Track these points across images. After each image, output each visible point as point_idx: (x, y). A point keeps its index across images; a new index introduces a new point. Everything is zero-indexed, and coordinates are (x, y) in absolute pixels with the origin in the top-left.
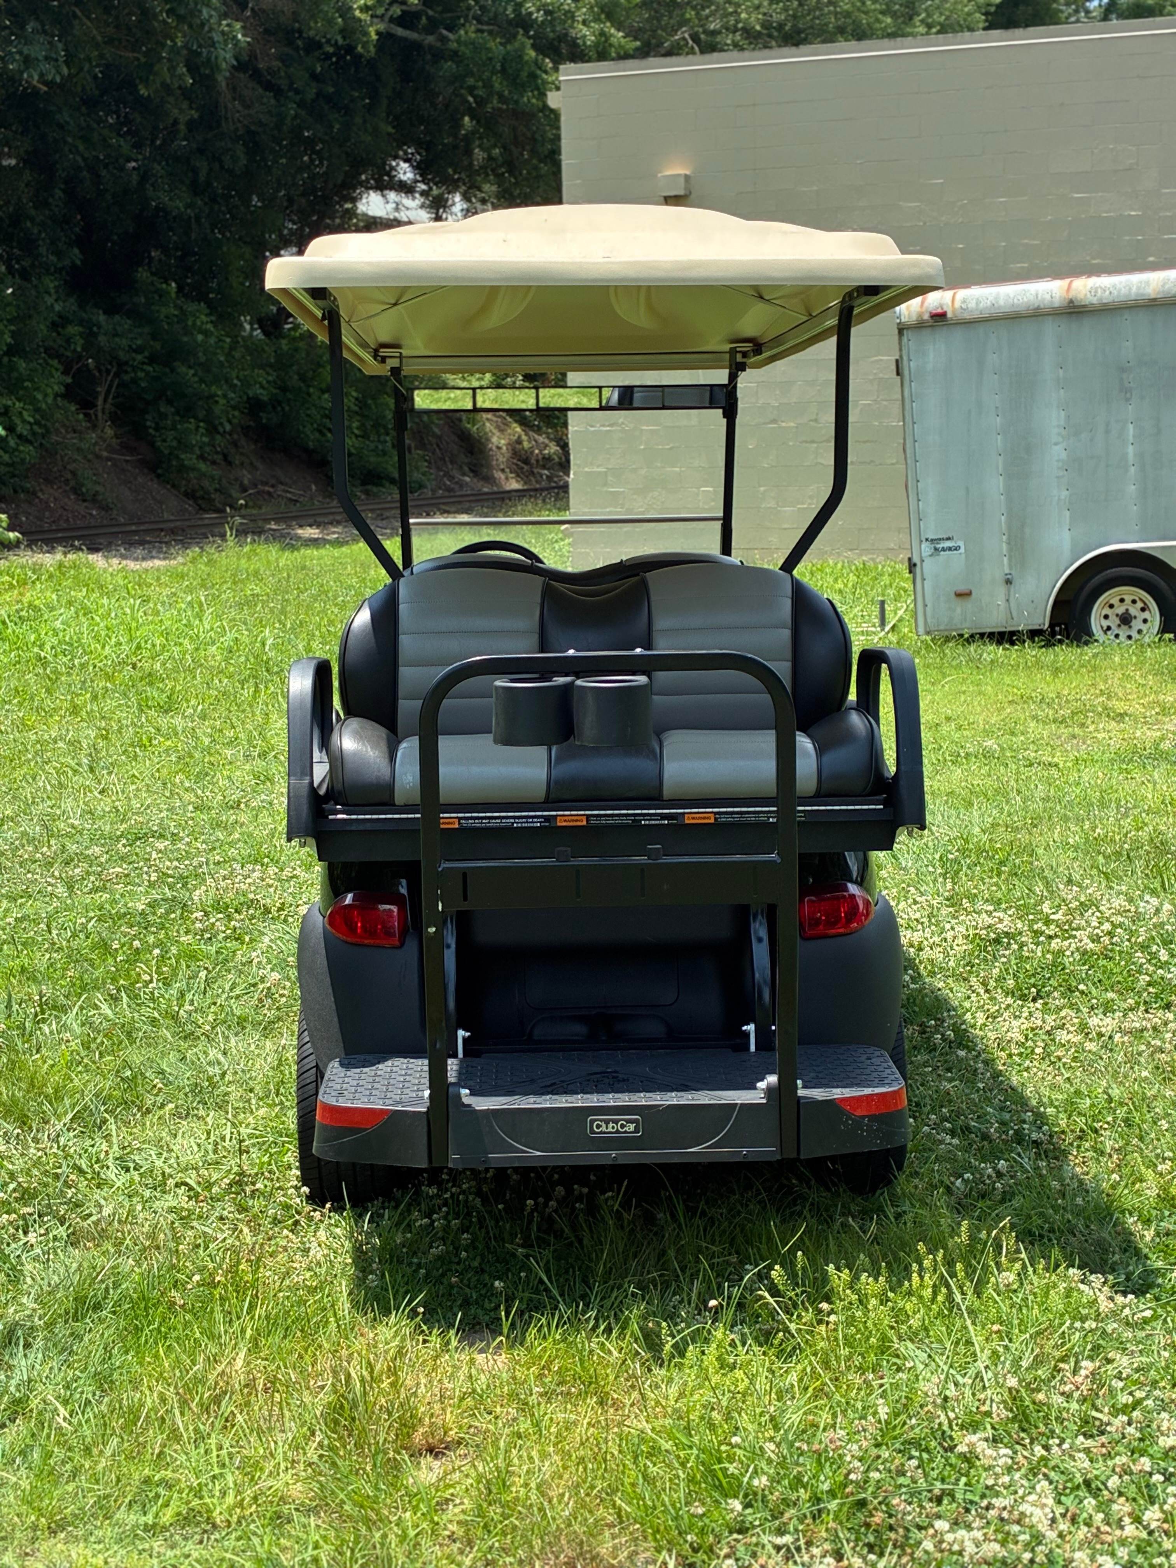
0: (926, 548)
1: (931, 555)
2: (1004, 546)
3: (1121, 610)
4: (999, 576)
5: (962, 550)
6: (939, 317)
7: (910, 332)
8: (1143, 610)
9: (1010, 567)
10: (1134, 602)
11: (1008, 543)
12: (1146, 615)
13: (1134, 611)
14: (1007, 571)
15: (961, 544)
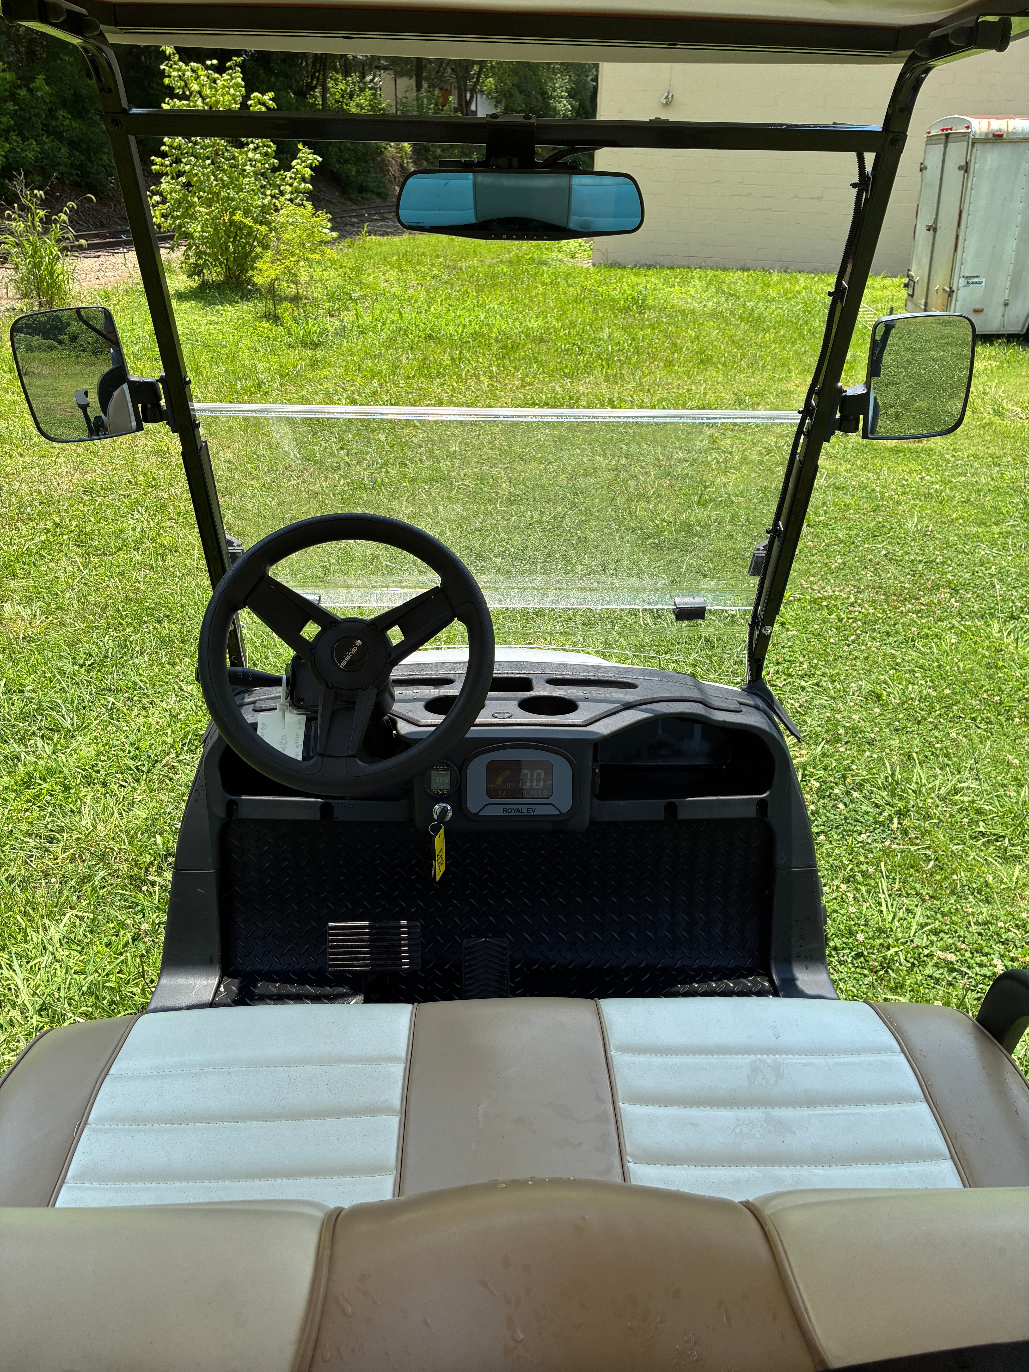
0: (962, 282)
1: (964, 286)
2: (1008, 283)
4: (1002, 301)
5: (983, 284)
6: (998, 137)
7: (979, 145)
9: (1009, 296)
11: (1011, 281)
14: (1006, 298)
15: (984, 280)
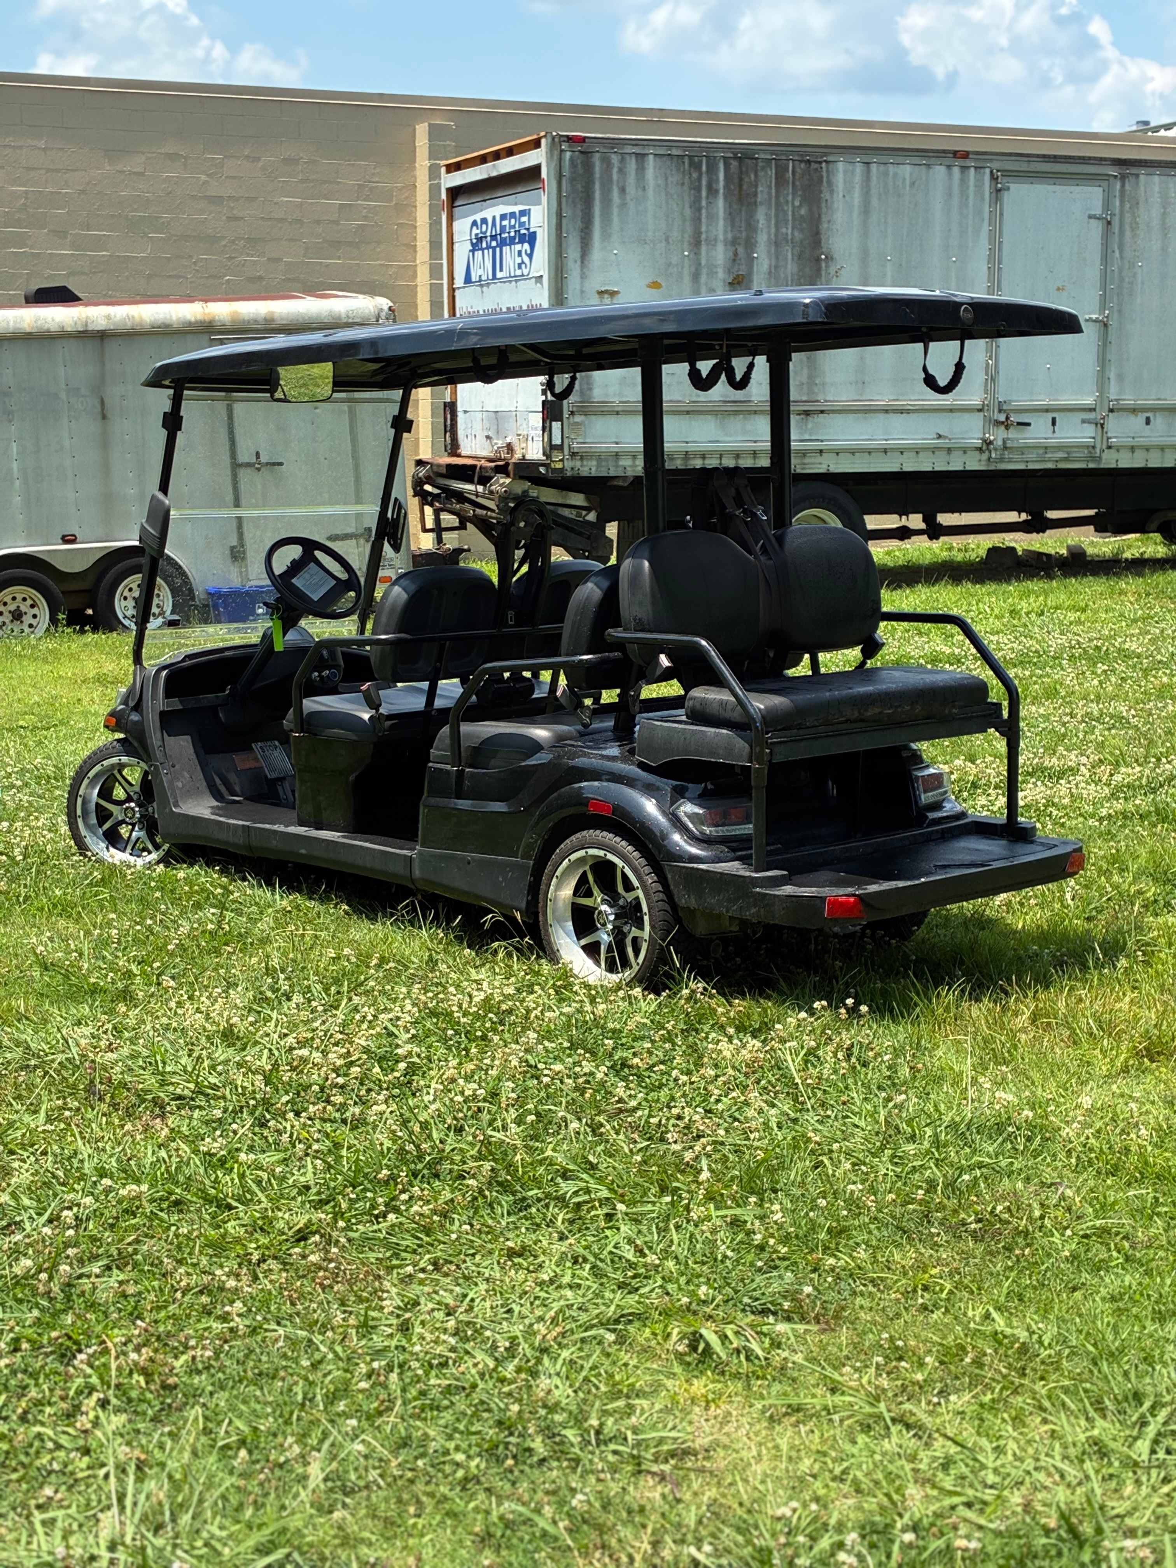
3: (12, 607)
8: (32, 606)
10: (24, 599)
12: (35, 611)
13: (23, 608)
